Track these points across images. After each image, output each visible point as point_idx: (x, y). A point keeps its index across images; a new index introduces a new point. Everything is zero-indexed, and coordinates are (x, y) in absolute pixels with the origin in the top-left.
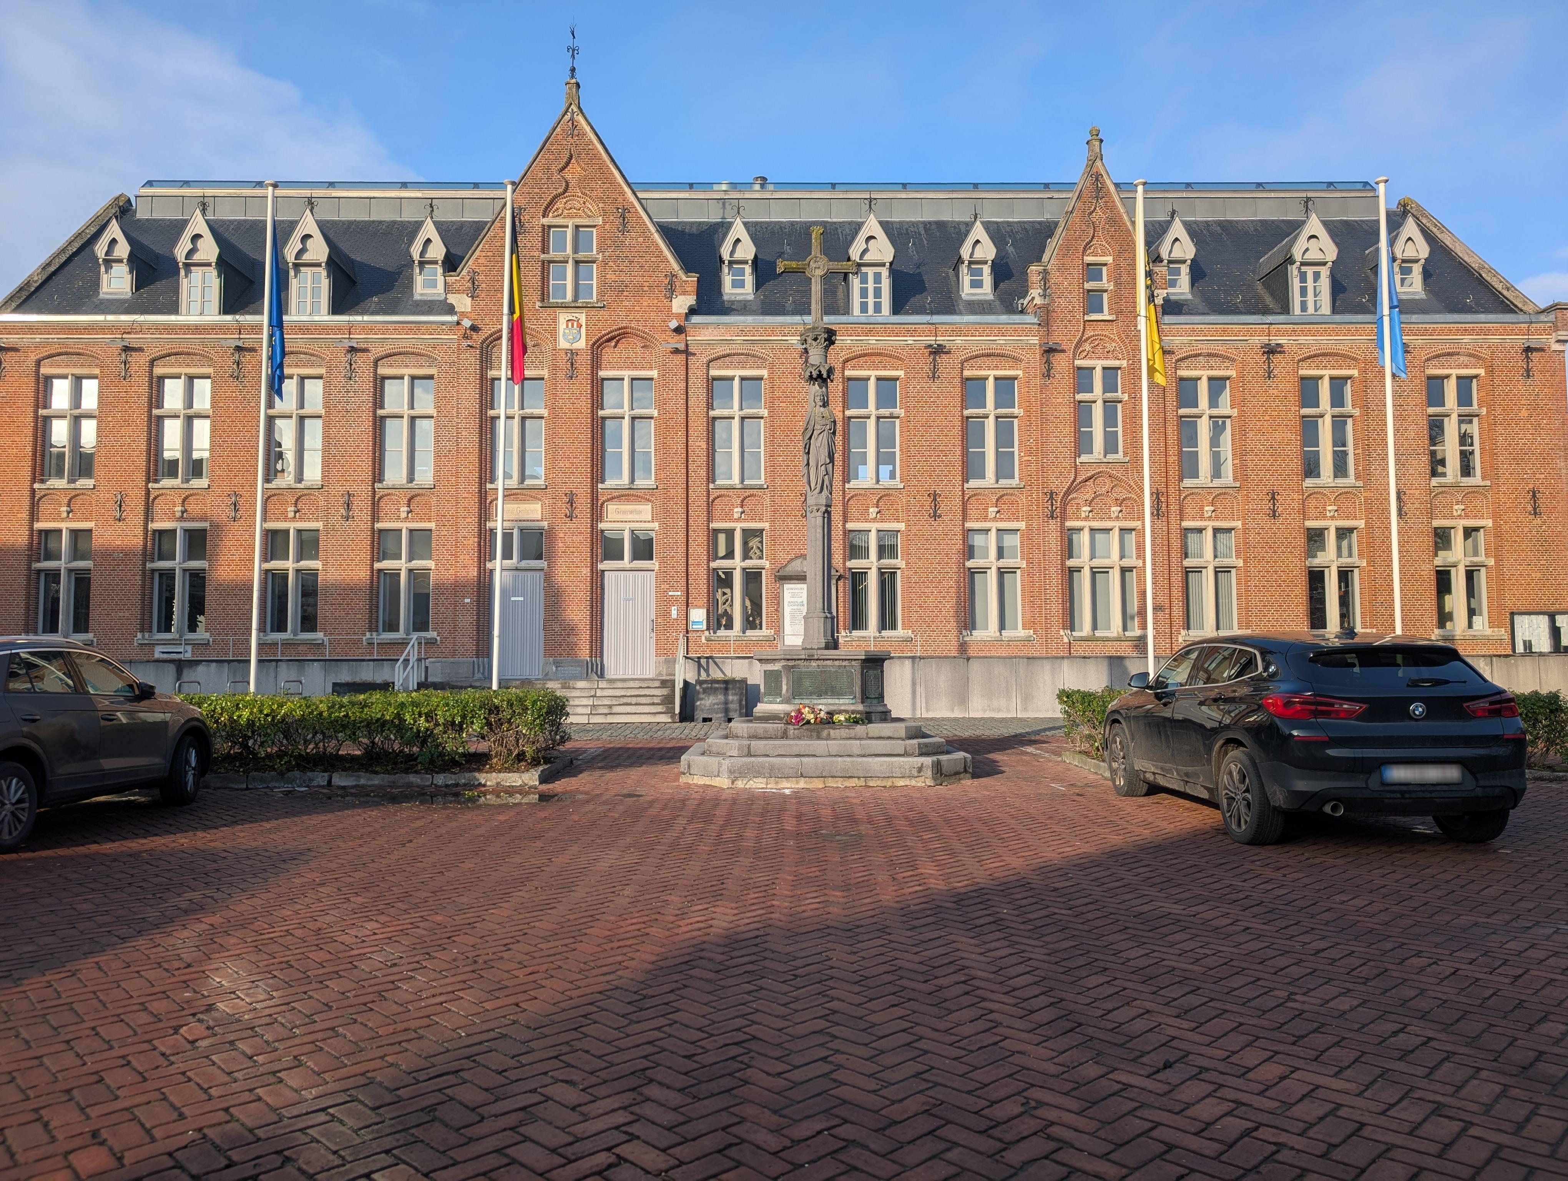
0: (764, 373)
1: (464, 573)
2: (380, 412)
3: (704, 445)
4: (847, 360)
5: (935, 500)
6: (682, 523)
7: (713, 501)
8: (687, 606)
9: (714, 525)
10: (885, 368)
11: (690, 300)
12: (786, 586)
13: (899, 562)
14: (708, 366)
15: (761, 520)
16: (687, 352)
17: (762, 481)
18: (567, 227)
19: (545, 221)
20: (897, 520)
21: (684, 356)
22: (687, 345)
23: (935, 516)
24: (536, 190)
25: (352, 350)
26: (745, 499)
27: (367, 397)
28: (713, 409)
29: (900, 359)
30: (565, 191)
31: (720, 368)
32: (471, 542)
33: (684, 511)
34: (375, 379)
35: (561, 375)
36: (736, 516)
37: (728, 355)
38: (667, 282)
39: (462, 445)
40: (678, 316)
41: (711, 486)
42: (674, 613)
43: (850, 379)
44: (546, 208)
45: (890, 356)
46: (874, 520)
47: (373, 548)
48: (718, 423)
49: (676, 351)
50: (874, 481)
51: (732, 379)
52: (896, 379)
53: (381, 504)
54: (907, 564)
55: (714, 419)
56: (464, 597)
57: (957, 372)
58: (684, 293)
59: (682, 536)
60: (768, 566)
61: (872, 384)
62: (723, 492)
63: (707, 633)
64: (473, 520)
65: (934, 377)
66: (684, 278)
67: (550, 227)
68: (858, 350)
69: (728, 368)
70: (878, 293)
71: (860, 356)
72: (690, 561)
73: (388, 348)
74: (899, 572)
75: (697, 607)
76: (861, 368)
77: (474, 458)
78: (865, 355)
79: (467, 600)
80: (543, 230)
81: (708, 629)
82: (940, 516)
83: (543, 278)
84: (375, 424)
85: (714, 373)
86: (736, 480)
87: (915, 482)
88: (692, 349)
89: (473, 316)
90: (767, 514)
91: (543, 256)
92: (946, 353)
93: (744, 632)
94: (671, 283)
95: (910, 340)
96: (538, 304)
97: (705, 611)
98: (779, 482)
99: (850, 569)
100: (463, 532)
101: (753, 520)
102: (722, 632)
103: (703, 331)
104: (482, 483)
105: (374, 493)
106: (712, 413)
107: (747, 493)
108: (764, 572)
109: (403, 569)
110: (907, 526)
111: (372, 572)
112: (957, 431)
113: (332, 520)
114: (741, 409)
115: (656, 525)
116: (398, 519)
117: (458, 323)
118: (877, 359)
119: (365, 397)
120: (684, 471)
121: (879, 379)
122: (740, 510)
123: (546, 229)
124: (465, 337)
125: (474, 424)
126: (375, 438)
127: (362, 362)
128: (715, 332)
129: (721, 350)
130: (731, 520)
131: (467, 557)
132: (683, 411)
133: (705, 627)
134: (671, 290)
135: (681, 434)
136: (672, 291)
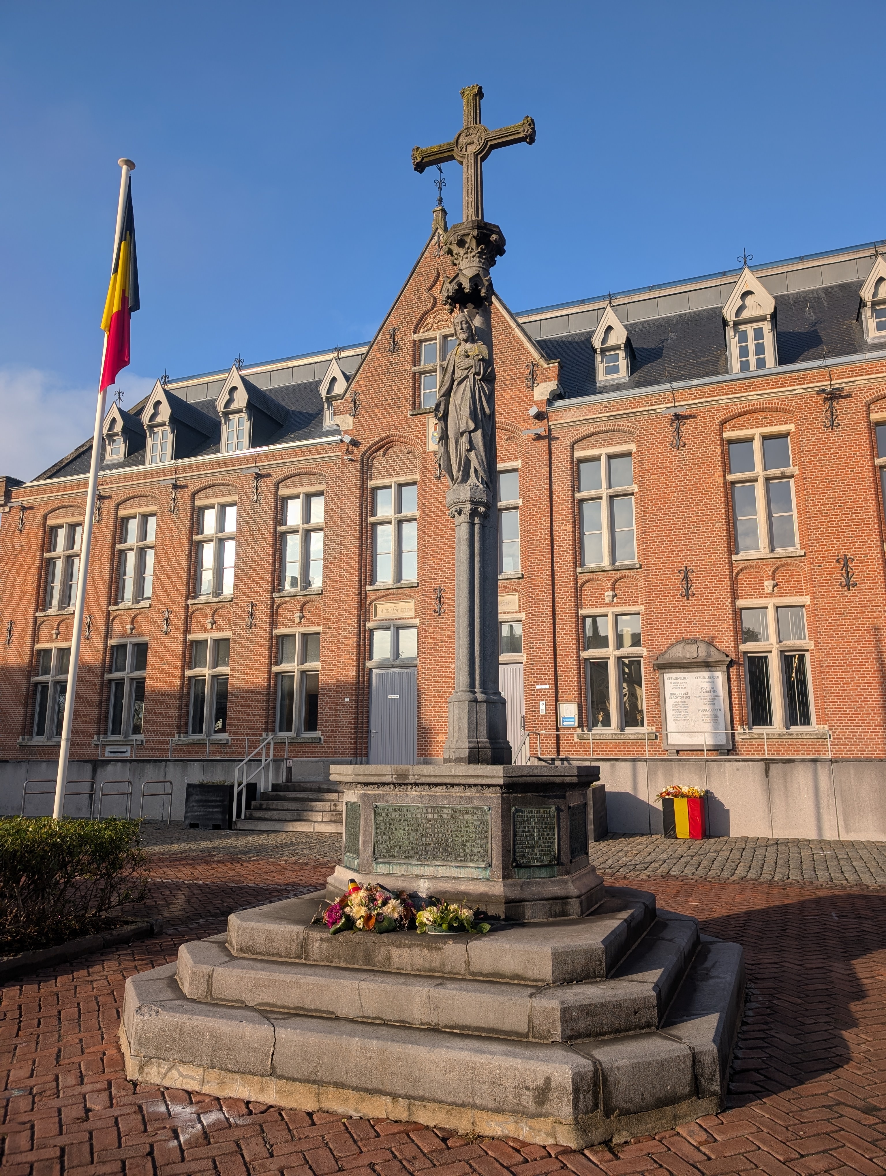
0: (632, 447)
1: (344, 673)
2: (280, 529)
3: (569, 528)
4: (725, 422)
5: (846, 566)
6: (548, 611)
7: (582, 586)
8: (557, 700)
9: (582, 612)
10: (771, 424)
11: (552, 385)
12: (667, 676)
13: (807, 643)
14: (572, 448)
15: (635, 603)
16: (549, 437)
17: (635, 561)
18: (435, 339)
19: (416, 337)
20: (800, 593)
21: (547, 441)
22: (550, 431)
23: (848, 585)
24: (408, 311)
25: (258, 476)
26: (616, 581)
27: (269, 516)
28: (579, 491)
29: (789, 411)
30: (434, 307)
31: (585, 449)
32: (351, 642)
33: (550, 598)
34: (276, 500)
35: (430, 476)
36: (607, 600)
37: (593, 434)
38: (528, 372)
39: (344, 552)
40: (539, 403)
41: (579, 570)
42: (542, 707)
43: (731, 442)
44: (417, 325)
45: (776, 410)
46: (771, 595)
47: (270, 652)
48: (586, 505)
49: (539, 437)
50: (767, 550)
51: (597, 459)
52: (784, 436)
53: (280, 612)
54: (817, 644)
55: (581, 501)
56: (344, 696)
57: (862, 416)
58: (545, 380)
59: (548, 626)
60: (645, 654)
61: (757, 444)
62: (591, 575)
63: (579, 730)
64: (353, 621)
65: (832, 426)
66: (545, 365)
67: (421, 341)
68: (736, 409)
69: (593, 447)
70: (760, 349)
71: (740, 415)
72: (558, 652)
73: (287, 471)
74: (807, 655)
75: (567, 701)
76: (742, 427)
77: (354, 563)
78: (746, 413)
79: (347, 699)
80: (415, 345)
81: (581, 725)
82: (855, 585)
83: (414, 389)
84: (275, 539)
85: (579, 454)
86: (606, 562)
87: (818, 547)
88: (554, 434)
89: (355, 432)
90: (642, 596)
91: (414, 368)
92: (846, 397)
93: (622, 730)
94: (532, 373)
95: (798, 389)
96: (410, 413)
97: (576, 705)
98: (653, 559)
99: (745, 653)
100: (344, 634)
101: (626, 603)
102: (599, 730)
103: (565, 414)
104: (361, 586)
105: (273, 601)
106: (578, 496)
107: (619, 574)
108: (642, 660)
109: (296, 671)
110: (813, 598)
111: (270, 675)
112: (868, 482)
113: (239, 629)
114: (610, 487)
115: (522, 616)
116: (293, 624)
117: (342, 441)
118: (760, 416)
119: (267, 516)
120: (549, 557)
121: (765, 438)
122: (611, 593)
123: (417, 345)
124: (348, 452)
125: (355, 531)
126: (275, 552)
127: (267, 486)
128: (578, 413)
129: (585, 430)
130: (602, 605)
131: (347, 657)
132: (547, 496)
133: (576, 724)
134: (533, 378)
135: (546, 519)
136: (534, 380)
